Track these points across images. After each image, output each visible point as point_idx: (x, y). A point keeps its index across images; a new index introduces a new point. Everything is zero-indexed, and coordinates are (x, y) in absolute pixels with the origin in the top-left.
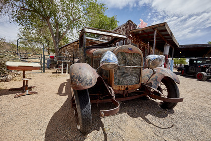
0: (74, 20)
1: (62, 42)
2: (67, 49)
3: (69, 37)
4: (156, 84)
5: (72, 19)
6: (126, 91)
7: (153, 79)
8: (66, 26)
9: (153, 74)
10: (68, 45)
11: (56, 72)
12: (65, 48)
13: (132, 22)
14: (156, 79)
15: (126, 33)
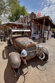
6: (31, 59)
7: (40, 53)
15: (31, 20)
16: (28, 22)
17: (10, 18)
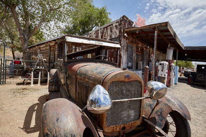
0: (51, 10)
1: (34, 38)
2: (40, 48)
3: (45, 31)
4: (161, 121)
5: (48, 9)
6: (122, 132)
7: (157, 112)
8: (40, 17)
9: (157, 104)
10: (41, 44)
11: (23, 84)
12: (37, 47)
13: (127, 18)
14: (161, 113)
15: (120, 32)
16: (113, 37)
17: (67, 30)
